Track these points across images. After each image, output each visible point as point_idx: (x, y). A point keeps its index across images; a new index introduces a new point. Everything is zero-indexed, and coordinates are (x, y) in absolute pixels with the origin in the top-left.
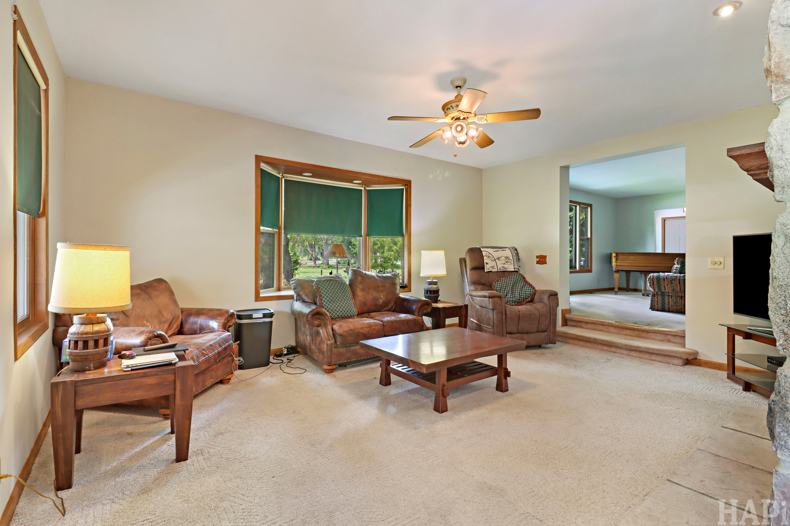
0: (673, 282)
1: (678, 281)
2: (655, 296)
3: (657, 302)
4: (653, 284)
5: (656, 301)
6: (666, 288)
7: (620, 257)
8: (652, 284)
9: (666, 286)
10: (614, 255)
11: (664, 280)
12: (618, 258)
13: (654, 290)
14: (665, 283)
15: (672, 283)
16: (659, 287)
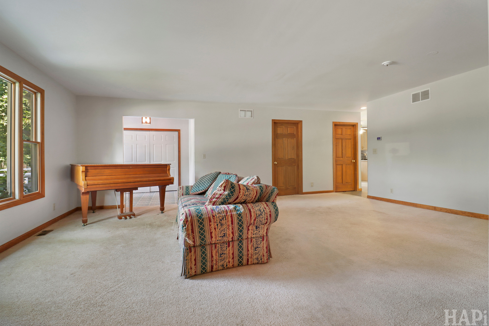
0: (223, 222)
1: (230, 219)
2: (191, 252)
3: (195, 260)
4: (193, 232)
5: (193, 258)
6: (213, 235)
7: (91, 171)
8: (190, 231)
9: (213, 230)
10: (81, 169)
11: (210, 221)
12: (89, 174)
13: (194, 242)
14: (212, 226)
15: (222, 225)
16: (202, 234)
